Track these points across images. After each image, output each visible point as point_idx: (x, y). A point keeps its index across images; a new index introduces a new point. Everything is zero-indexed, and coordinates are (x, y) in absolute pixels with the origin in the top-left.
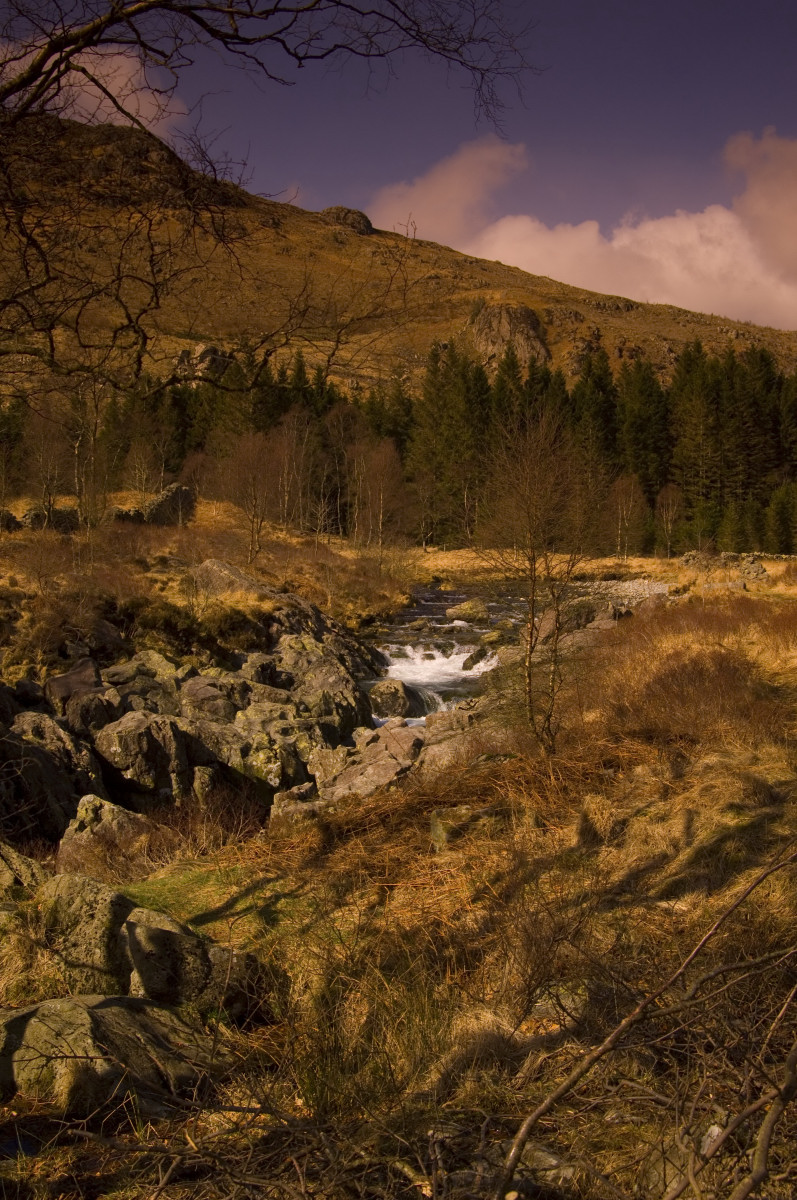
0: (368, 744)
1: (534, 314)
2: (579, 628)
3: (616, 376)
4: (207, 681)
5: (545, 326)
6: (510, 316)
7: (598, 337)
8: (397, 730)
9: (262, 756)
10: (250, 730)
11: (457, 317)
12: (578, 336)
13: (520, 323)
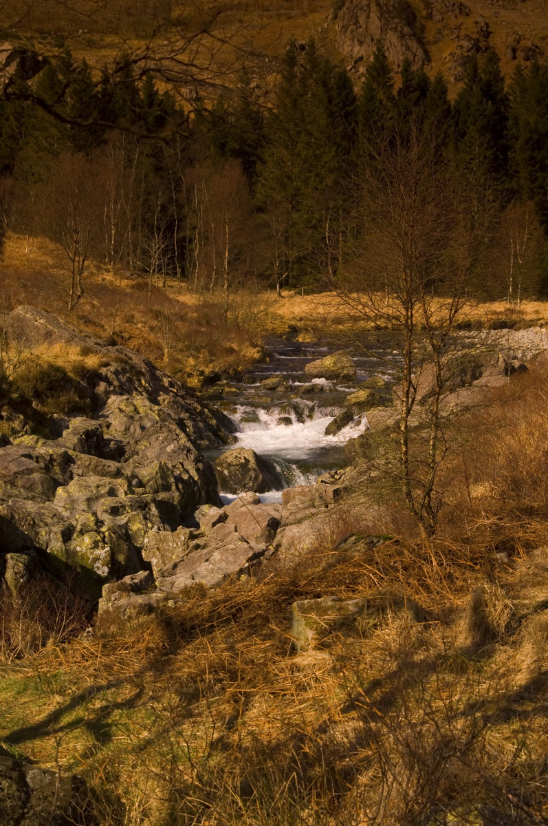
0: (214, 524)
1: (410, 7)
2: (464, 386)
3: (508, 82)
4: (21, 452)
5: (423, 21)
6: (381, 9)
7: (487, 34)
8: (250, 507)
9: (87, 540)
10: (72, 510)
11: (317, 11)
12: (463, 33)
13: (393, 18)
